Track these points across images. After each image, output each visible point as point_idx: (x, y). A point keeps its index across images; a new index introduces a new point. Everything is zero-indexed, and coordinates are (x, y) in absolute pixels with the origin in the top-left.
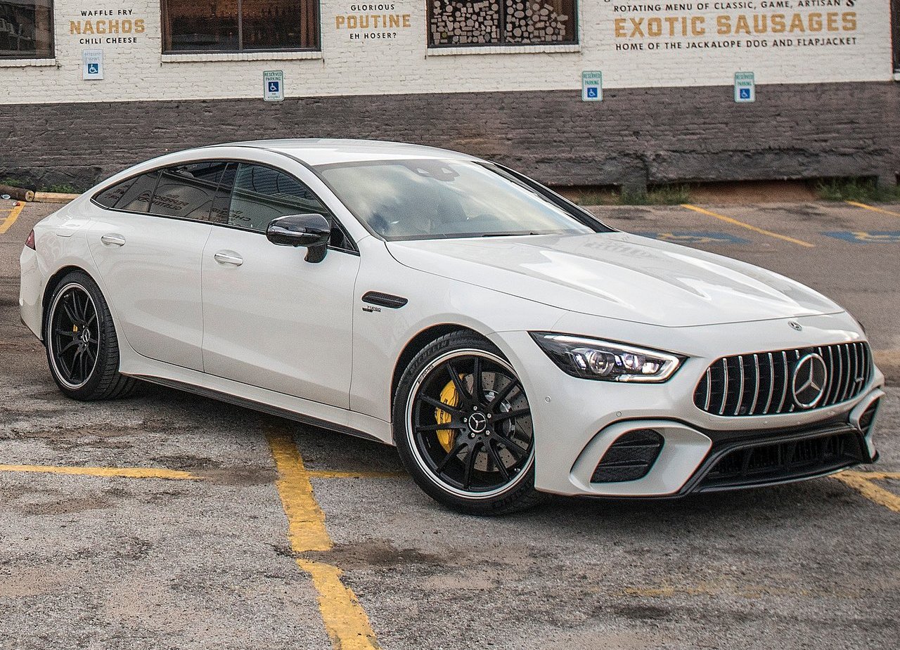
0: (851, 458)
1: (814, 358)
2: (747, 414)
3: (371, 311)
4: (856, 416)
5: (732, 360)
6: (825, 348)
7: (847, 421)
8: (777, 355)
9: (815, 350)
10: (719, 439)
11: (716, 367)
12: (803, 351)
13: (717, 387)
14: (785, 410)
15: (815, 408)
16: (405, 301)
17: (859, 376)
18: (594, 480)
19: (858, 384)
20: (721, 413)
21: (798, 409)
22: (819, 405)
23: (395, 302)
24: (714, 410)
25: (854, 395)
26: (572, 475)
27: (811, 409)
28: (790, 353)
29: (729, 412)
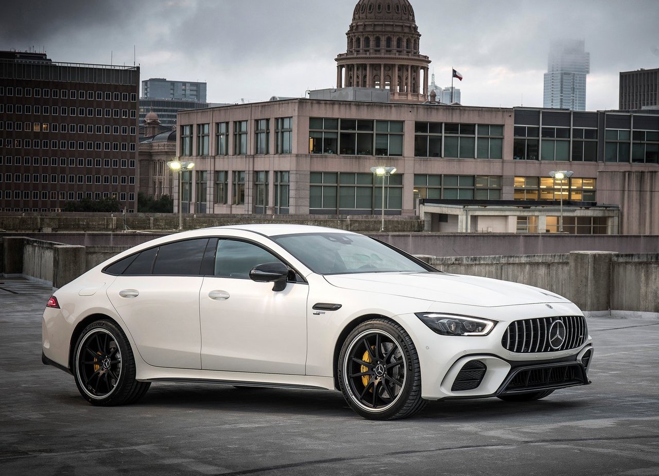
0: (579, 380)
1: (559, 322)
2: (527, 352)
3: (319, 314)
4: (580, 357)
5: (520, 322)
6: (564, 317)
7: (576, 360)
8: (541, 320)
9: (560, 318)
10: (514, 365)
11: (512, 325)
12: (554, 318)
13: (513, 337)
14: (546, 350)
15: (560, 350)
16: (341, 306)
17: (581, 335)
18: (453, 390)
19: (580, 338)
20: (515, 351)
21: (552, 350)
22: (562, 349)
23: (335, 307)
24: (511, 349)
25: (579, 346)
26: (442, 387)
27: (557, 350)
28: (548, 319)
29: (519, 351)
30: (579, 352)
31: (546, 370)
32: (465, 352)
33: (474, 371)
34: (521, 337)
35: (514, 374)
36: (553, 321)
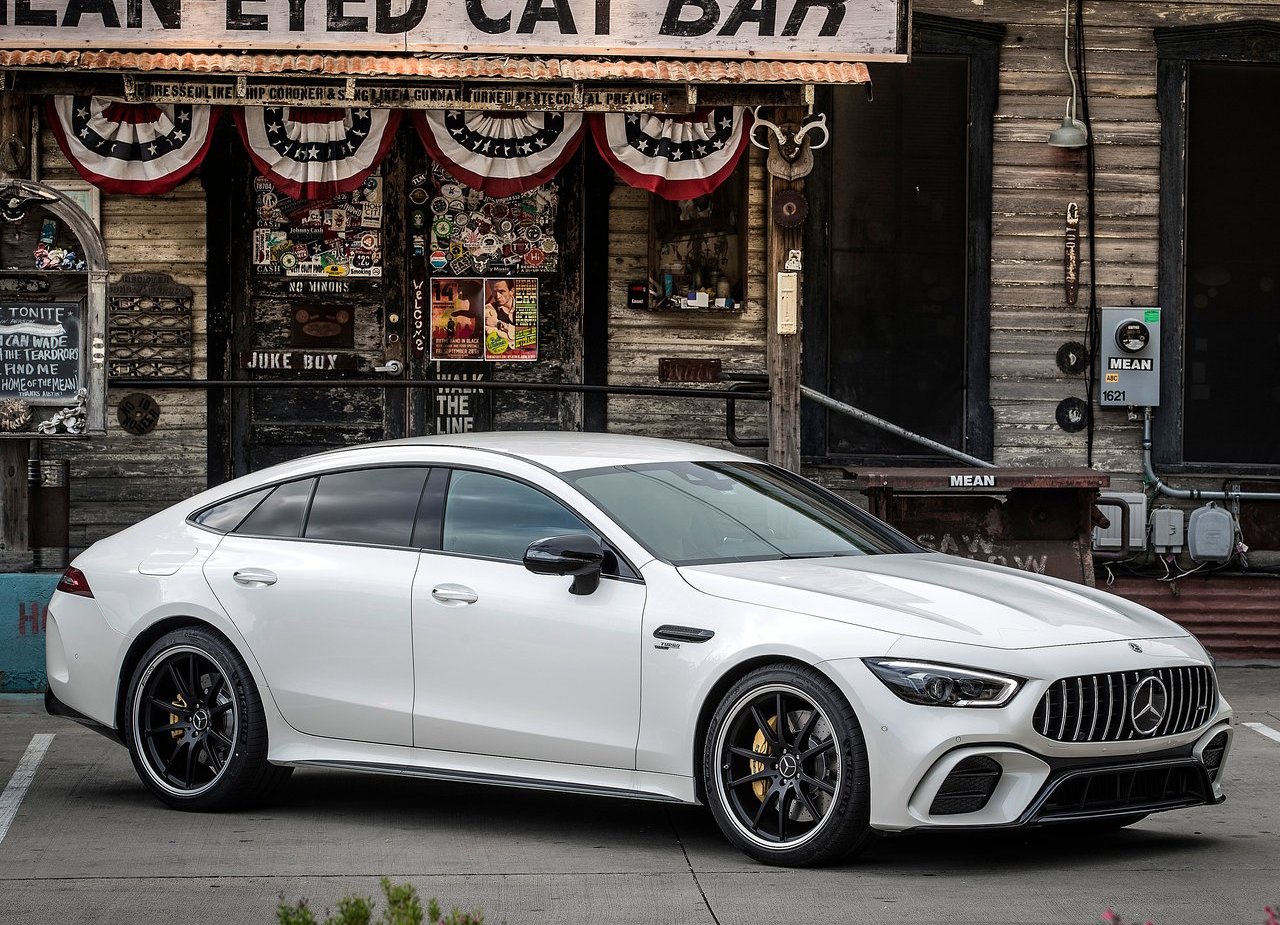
30: (1199, 738)
31: (1126, 774)
32: (958, 739)
33: (977, 777)
34: (1072, 710)
35: (1056, 783)
36: (1141, 679)
